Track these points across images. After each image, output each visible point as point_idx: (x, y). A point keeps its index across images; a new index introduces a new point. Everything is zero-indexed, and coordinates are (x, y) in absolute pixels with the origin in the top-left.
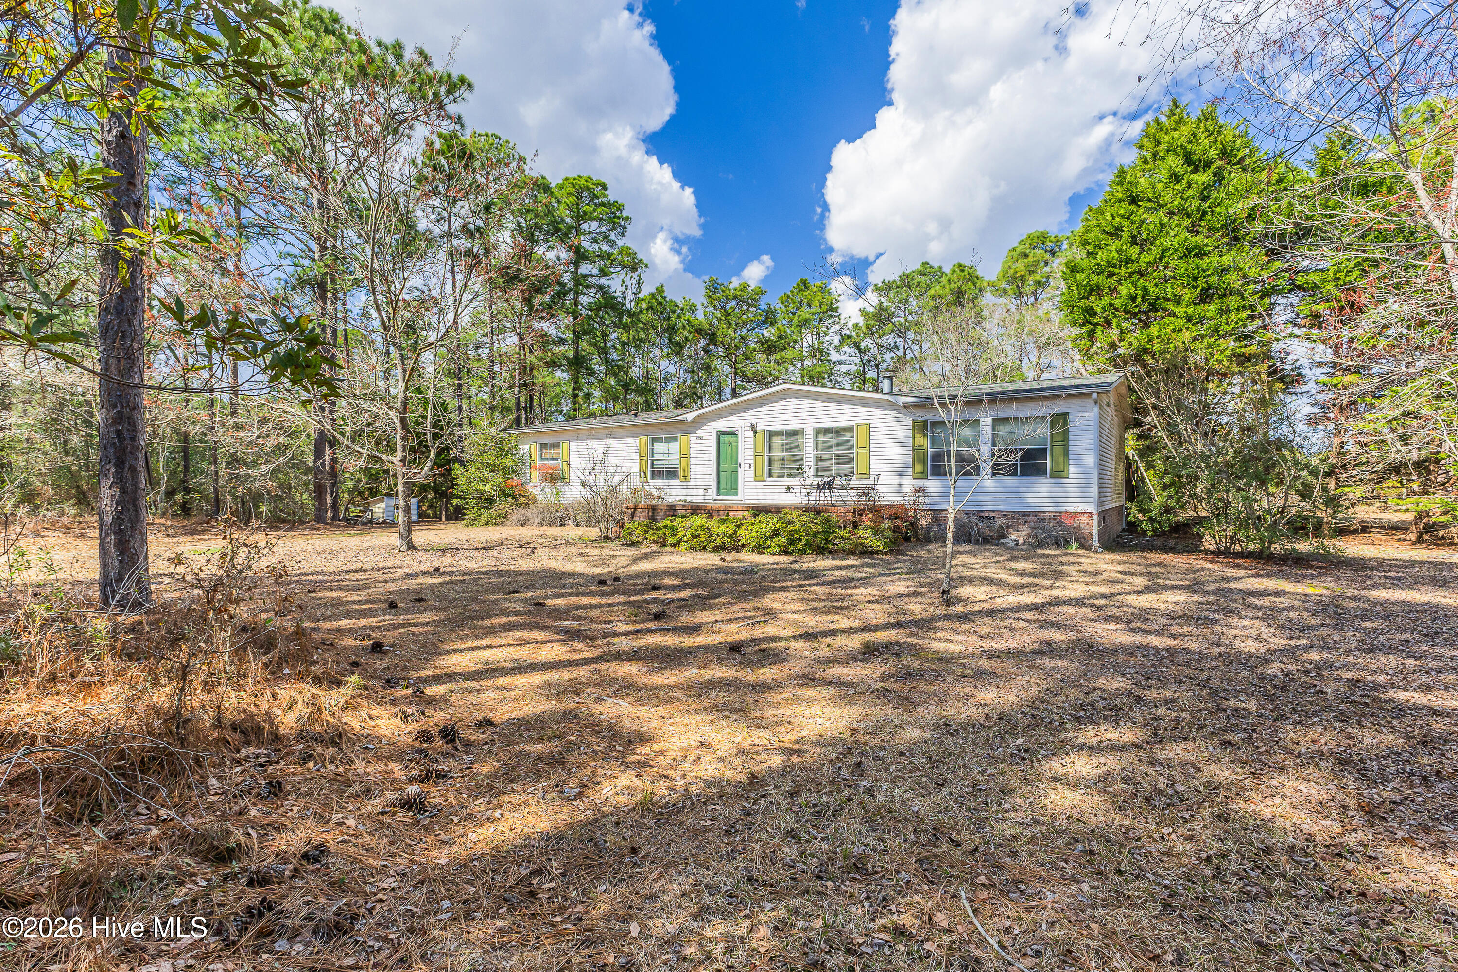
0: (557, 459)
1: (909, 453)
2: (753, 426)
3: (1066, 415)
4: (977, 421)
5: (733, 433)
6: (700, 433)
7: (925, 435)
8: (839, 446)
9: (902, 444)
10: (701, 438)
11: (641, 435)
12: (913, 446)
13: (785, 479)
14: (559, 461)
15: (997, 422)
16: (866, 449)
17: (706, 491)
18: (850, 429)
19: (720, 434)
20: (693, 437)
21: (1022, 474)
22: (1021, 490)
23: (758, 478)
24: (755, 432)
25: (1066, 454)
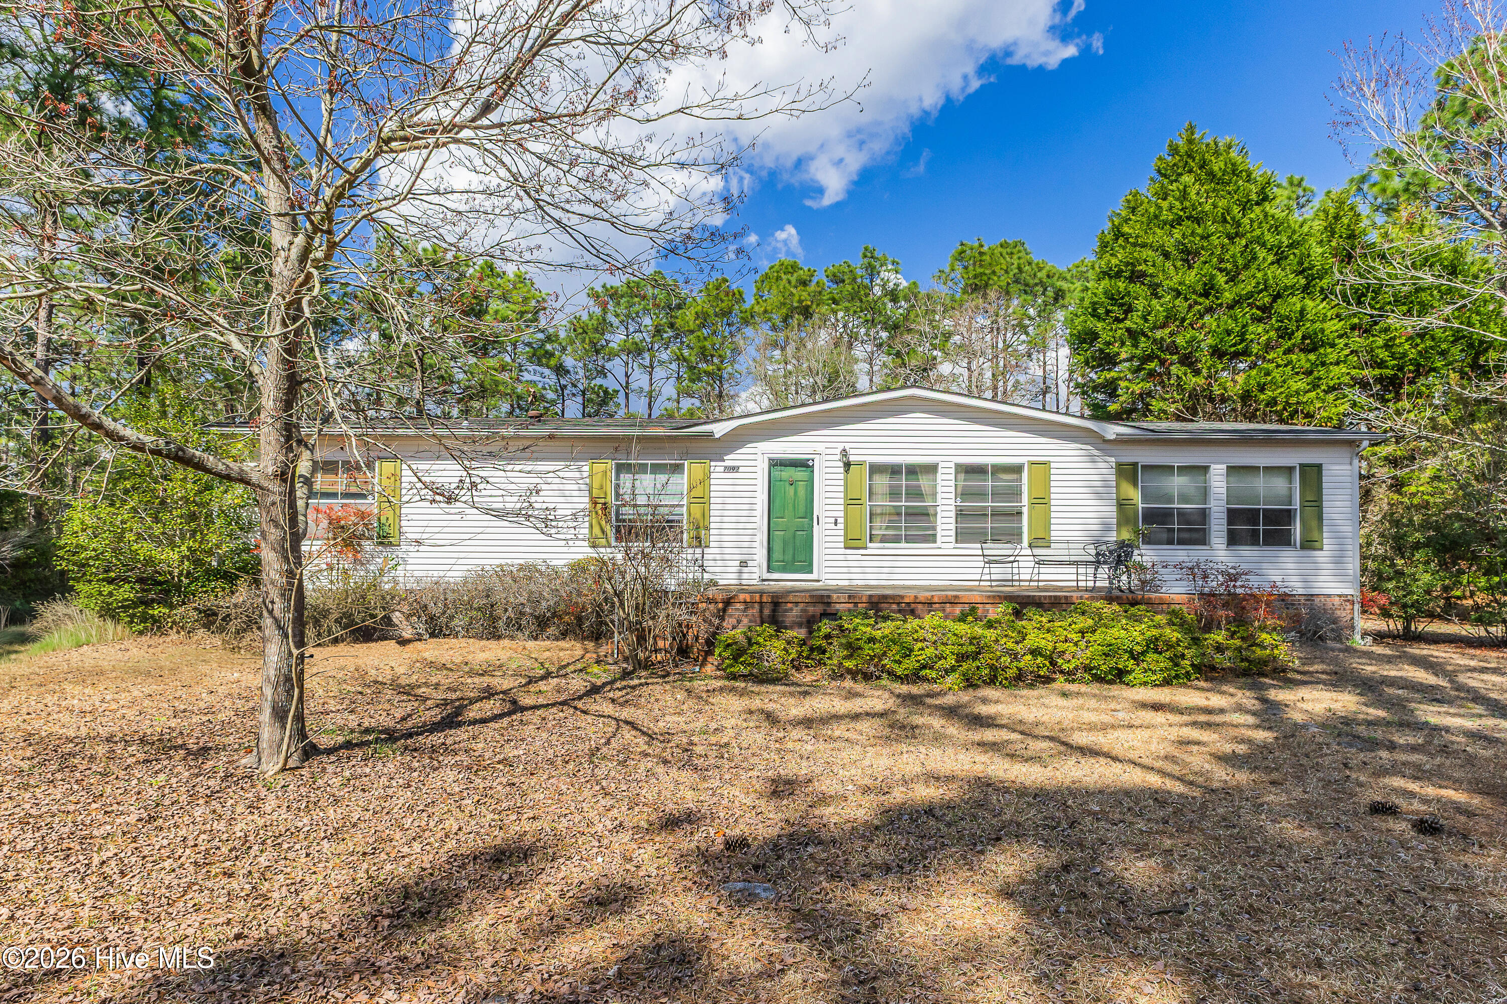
0: (364, 496)
1: (1110, 511)
2: (844, 453)
3: (1319, 467)
4: (1205, 469)
5: (804, 464)
6: (731, 460)
7: (1135, 484)
8: (997, 494)
9: (1099, 496)
10: (734, 469)
11: (595, 457)
12: (1118, 500)
13: (903, 545)
14: (370, 500)
15: (1232, 470)
16: (1042, 501)
17: (743, 564)
18: (1017, 469)
19: (776, 464)
20: (717, 467)
21: (1266, 543)
22: (1265, 566)
23: (852, 543)
24: (847, 465)
25: (1320, 518)
